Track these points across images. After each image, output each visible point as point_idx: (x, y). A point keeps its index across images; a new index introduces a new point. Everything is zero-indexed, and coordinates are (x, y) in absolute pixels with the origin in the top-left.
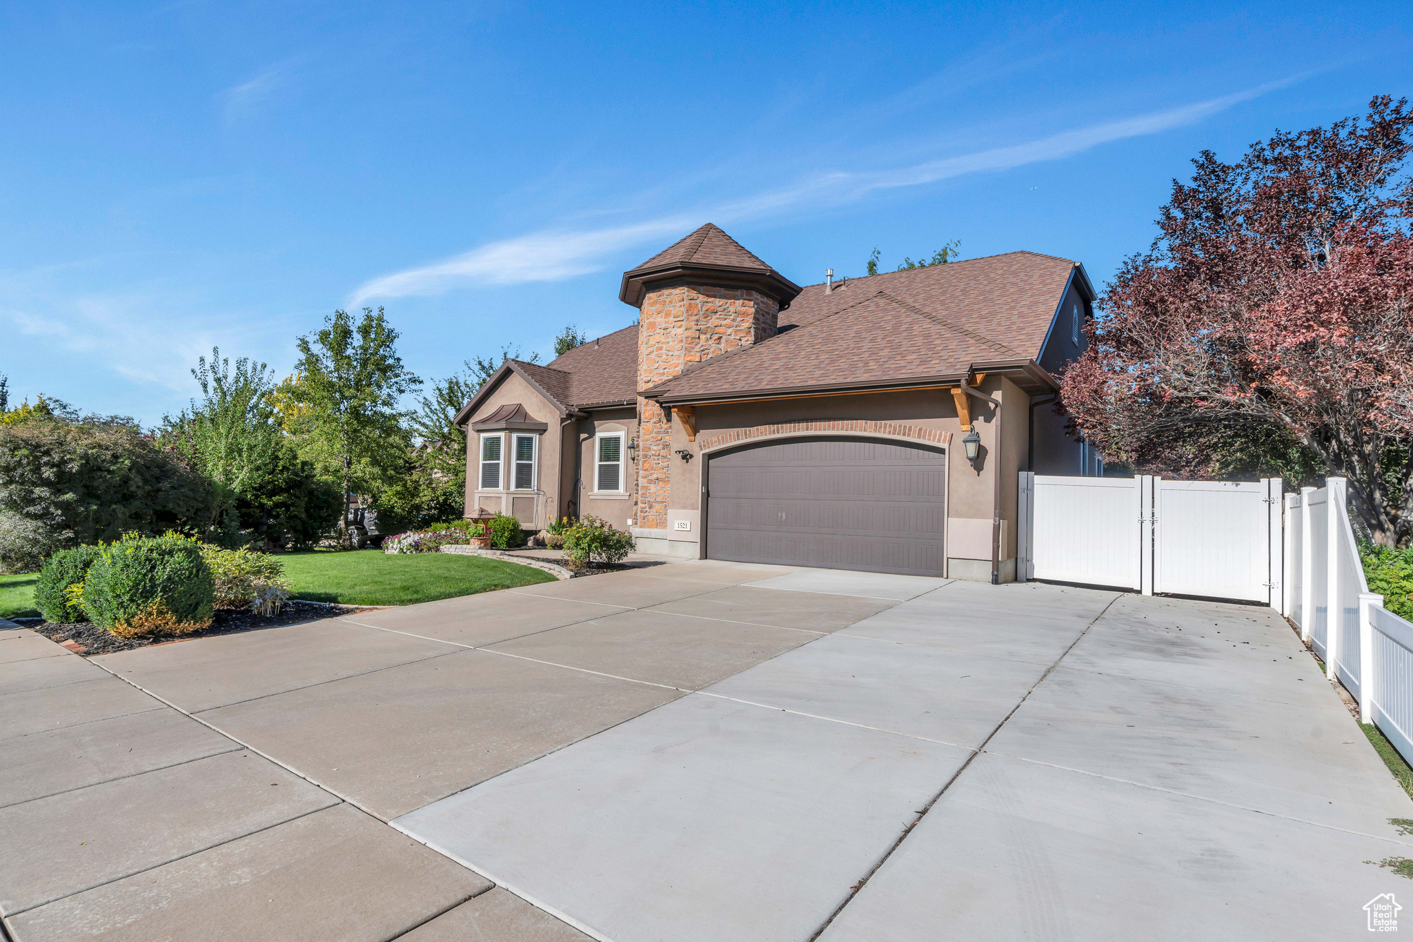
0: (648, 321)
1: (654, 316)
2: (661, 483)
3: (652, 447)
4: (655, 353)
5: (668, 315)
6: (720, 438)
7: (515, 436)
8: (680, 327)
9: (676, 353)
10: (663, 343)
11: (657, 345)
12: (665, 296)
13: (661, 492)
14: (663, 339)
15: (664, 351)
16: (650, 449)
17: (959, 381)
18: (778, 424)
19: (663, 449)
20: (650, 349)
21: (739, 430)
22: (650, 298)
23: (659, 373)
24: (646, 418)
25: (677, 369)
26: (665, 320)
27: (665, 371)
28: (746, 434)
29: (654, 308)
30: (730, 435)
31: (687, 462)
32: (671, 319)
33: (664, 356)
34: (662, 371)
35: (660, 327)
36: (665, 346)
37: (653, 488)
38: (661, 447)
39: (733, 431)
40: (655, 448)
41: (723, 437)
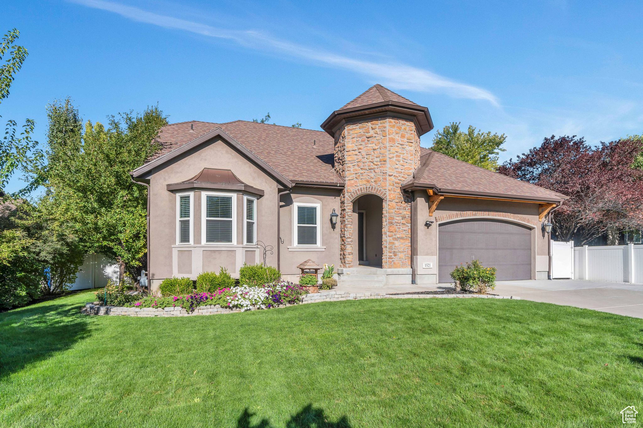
0: (390, 136)
1: (394, 134)
2: (401, 240)
3: (395, 217)
4: (395, 158)
5: (403, 136)
6: (448, 216)
7: (245, 198)
8: (411, 146)
9: (409, 161)
10: (400, 153)
11: (396, 154)
12: (401, 124)
13: (402, 246)
14: (400, 150)
15: (401, 159)
16: (394, 218)
17: (559, 202)
18: (476, 211)
19: (403, 219)
20: (392, 155)
21: (458, 212)
22: (390, 122)
23: (399, 172)
24: (391, 199)
25: (410, 171)
26: (402, 139)
27: (403, 171)
28: (461, 215)
29: (394, 130)
30: (453, 215)
31: (428, 228)
32: (405, 140)
33: (401, 162)
34: (400, 170)
35: (398, 142)
36: (402, 156)
37: (397, 243)
38: (401, 218)
39: (454, 213)
40: (398, 218)
41: (449, 216)
